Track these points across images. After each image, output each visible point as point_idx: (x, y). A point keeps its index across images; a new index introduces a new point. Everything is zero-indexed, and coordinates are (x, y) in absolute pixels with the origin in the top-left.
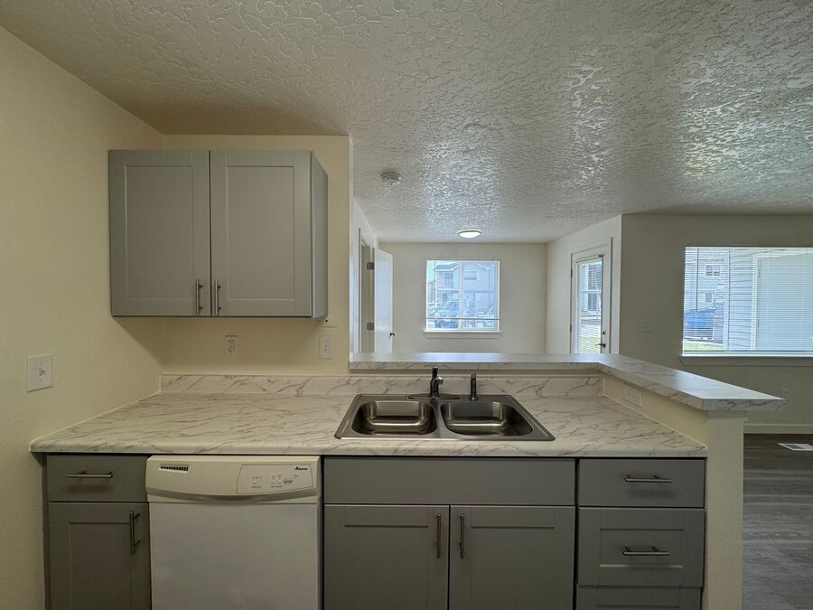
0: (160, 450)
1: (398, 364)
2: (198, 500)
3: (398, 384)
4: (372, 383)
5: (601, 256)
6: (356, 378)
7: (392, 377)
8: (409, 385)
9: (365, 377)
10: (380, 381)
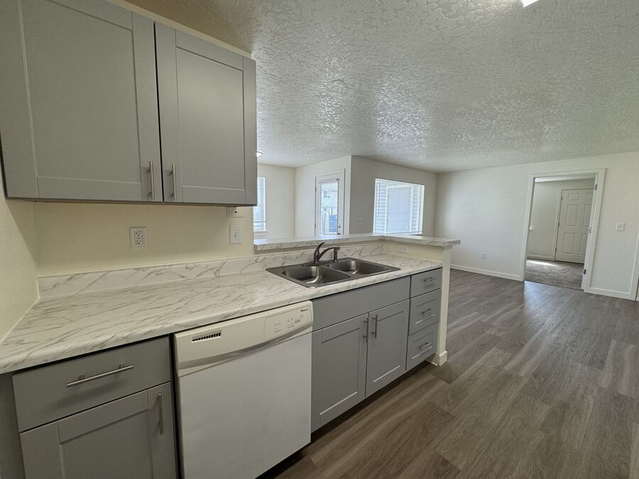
0: (186, 326)
1: (290, 244)
2: (231, 357)
3: (290, 258)
4: (274, 259)
5: (338, 180)
6: (262, 257)
7: (286, 254)
8: (297, 258)
9: (268, 256)
10: (279, 257)
